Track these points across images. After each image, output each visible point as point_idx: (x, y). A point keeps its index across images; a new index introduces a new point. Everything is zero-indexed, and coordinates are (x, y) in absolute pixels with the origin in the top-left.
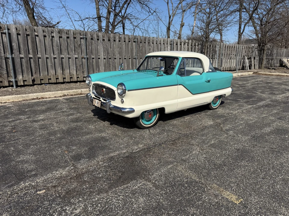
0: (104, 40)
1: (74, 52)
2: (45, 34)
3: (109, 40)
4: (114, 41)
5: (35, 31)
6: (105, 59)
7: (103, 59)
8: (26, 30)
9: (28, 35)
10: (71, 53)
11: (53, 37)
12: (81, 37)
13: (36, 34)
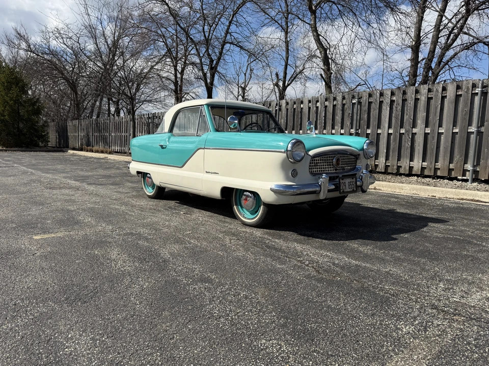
0: (392, 102)
1: (340, 125)
2: (310, 104)
3: (404, 101)
4: (417, 100)
5: (302, 102)
6: (389, 135)
7: (386, 135)
8: (295, 103)
9: (294, 109)
10: (336, 127)
11: (317, 108)
12: (354, 102)
13: (302, 106)
